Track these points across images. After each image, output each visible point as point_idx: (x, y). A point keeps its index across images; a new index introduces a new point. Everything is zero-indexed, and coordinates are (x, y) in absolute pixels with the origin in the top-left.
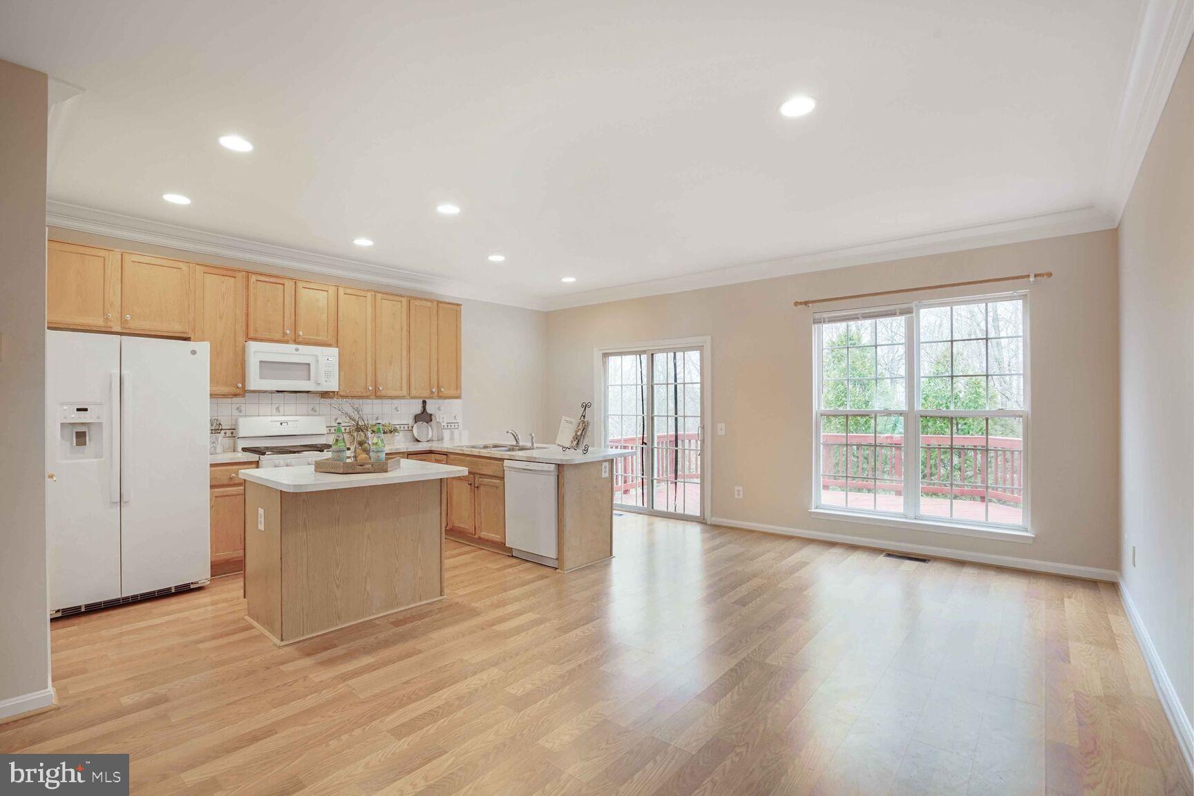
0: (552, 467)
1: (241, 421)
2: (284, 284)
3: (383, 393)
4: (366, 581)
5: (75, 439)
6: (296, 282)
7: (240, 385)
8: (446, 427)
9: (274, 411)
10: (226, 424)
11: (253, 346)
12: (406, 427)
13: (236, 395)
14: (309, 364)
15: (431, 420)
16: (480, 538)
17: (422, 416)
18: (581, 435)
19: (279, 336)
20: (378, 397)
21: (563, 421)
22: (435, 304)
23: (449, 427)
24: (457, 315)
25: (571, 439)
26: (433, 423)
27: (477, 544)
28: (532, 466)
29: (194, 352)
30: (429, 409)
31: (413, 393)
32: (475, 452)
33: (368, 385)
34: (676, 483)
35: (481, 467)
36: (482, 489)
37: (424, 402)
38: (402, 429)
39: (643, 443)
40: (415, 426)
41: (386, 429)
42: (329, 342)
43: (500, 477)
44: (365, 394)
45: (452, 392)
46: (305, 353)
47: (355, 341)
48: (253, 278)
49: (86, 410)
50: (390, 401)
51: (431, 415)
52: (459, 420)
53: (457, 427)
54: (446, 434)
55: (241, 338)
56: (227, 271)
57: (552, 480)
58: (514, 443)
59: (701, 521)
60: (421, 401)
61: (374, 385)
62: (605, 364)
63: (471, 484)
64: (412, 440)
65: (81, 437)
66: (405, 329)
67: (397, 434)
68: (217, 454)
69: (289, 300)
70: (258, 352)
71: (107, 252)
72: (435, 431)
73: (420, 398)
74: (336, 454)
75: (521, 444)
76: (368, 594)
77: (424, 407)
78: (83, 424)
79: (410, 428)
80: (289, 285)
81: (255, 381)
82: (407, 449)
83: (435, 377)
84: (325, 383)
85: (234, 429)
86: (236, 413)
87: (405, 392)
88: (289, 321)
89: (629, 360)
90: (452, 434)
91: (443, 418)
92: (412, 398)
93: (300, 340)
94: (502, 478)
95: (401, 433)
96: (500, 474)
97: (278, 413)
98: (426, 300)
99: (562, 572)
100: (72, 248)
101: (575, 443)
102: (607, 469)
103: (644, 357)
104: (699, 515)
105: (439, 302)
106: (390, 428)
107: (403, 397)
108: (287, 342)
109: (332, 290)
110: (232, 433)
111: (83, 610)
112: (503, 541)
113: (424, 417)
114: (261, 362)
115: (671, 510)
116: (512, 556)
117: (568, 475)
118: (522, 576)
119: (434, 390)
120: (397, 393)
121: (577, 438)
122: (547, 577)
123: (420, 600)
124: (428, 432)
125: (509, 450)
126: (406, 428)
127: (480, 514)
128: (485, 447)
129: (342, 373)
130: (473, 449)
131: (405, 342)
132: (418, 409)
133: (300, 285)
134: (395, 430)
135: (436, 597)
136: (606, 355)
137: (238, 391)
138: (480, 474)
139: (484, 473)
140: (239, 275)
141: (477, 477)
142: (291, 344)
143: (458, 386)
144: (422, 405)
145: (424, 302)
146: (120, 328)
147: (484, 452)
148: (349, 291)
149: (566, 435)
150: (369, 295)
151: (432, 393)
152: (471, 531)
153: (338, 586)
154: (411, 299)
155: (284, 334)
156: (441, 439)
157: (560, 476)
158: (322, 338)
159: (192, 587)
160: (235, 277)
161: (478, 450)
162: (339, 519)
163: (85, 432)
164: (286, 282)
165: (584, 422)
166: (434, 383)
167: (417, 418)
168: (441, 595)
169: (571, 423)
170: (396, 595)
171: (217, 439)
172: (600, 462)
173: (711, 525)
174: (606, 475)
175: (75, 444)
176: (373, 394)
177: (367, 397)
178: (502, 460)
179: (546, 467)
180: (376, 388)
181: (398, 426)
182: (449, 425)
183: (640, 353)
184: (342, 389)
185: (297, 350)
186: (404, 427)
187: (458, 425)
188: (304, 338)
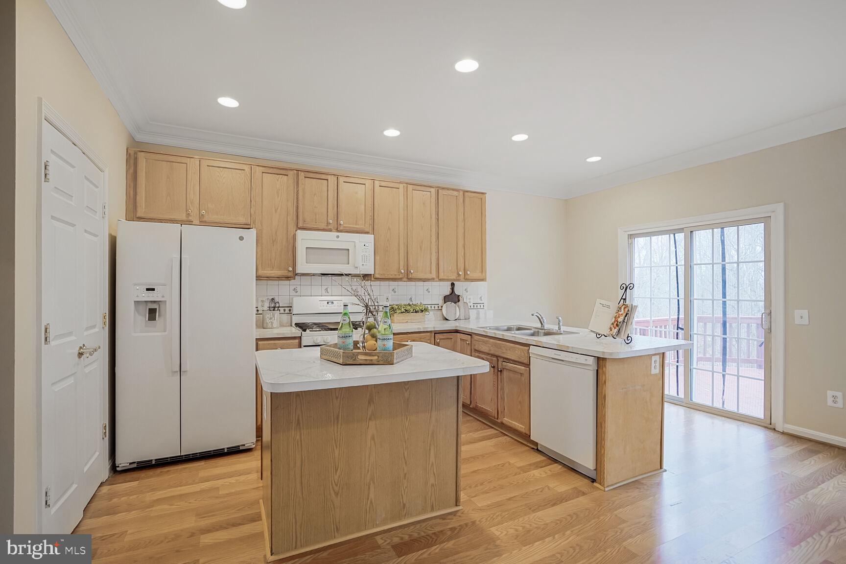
0: (591, 361)
1: (295, 299)
2: (327, 180)
3: (414, 276)
4: (369, 488)
5: (147, 315)
6: (337, 177)
7: (291, 269)
8: (472, 307)
9: (324, 291)
10: (283, 302)
11: (300, 234)
12: (436, 306)
13: (288, 278)
14: (348, 250)
15: (459, 301)
16: (502, 423)
17: (451, 297)
18: (624, 321)
19: (323, 226)
20: (410, 280)
21: (597, 304)
22: (461, 193)
23: (475, 307)
24: (482, 202)
25: (609, 325)
26: (460, 303)
27: (499, 427)
28: (563, 356)
29: (241, 238)
30: (457, 292)
31: (442, 276)
32: (499, 334)
33: (401, 268)
34: (724, 376)
35: (504, 351)
36: (505, 373)
37: (453, 284)
38: (433, 308)
39: (678, 328)
40: (444, 306)
41: (418, 309)
42: (367, 230)
43: (526, 364)
44: (398, 277)
45: (477, 275)
46: (345, 240)
47: (389, 229)
48: (302, 175)
49: (153, 290)
50: (421, 283)
51: (459, 296)
52: (485, 301)
53: (482, 307)
54: (473, 314)
55: (292, 227)
56: (281, 171)
57: (590, 377)
58: (539, 325)
59: (768, 426)
60: (450, 283)
61: (406, 268)
62: (631, 246)
63: (494, 367)
64: (442, 319)
65: (152, 314)
66: (434, 216)
67: (427, 313)
68: (274, 328)
69: (332, 194)
70: (305, 239)
71: (188, 159)
72: (462, 310)
73: (447, 280)
74: (342, 340)
75: (546, 326)
76: (371, 502)
77: (453, 289)
78: (155, 302)
79: (440, 308)
80: (332, 180)
81: (302, 266)
82: (434, 327)
83: (462, 261)
84: (362, 267)
85: (291, 307)
86: (292, 293)
87: (434, 275)
88: (332, 213)
89: (662, 242)
90: (478, 314)
91: (470, 299)
92: (441, 280)
93: (341, 228)
94: (528, 365)
95: (431, 313)
96: (526, 361)
97: (327, 294)
98: (453, 190)
99: (602, 488)
100: (164, 157)
101: (615, 331)
102: (658, 364)
103: (680, 237)
104: (762, 417)
105: (465, 192)
106: (421, 308)
107: (433, 279)
108: (330, 230)
109: (368, 183)
110: (290, 310)
111: (154, 462)
112: (527, 432)
113: (452, 298)
114: (307, 248)
115: (718, 405)
116: (537, 449)
117: (610, 370)
118: (551, 486)
119: (461, 273)
120: (429, 276)
121: (617, 325)
122: (584, 494)
123: (432, 509)
124: (456, 312)
125: (533, 335)
126: (436, 308)
127: (503, 399)
128: (509, 329)
129: (378, 258)
130: (496, 332)
131: (434, 230)
132: (448, 292)
133: (341, 179)
134: (426, 310)
135: (450, 507)
136: (631, 237)
137: (290, 274)
138: (504, 358)
139: (508, 357)
140: (291, 173)
141: (501, 360)
142: (334, 232)
143: (483, 269)
144: (450, 287)
145: (452, 192)
146: (199, 222)
147: (508, 335)
148: (383, 184)
149: (603, 320)
150: (401, 186)
151: (459, 275)
152: (493, 415)
153: (337, 494)
154: (438, 189)
155: (328, 224)
156: (467, 318)
157: (600, 371)
158: (360, 226)
159: (241, 448)
160: (287, 175)
161: (501, 333)
162: (338, 418)
163: (156, 309)
164: (329, 177)
165: (626, 306)
166: (461, 265)
167: (446, 299)
168: (456, 505)
169: (608, 307)
170: (404, 505)
171: (274, 315)
172: (650, 356)
173: (783, 433)
174: (655, 370)
175: (147, 320)
176: (406, 277)
177: (400, 279)
178: (528, 345)
179: (582, 359)
180: (408, 272)
181: (429, 306)
182: (475, 305)
183: (674, 232)
184: (377, 272)
185: (338, 237)
186: (434, 307)
187: (484, 306)
188: (345, 227)
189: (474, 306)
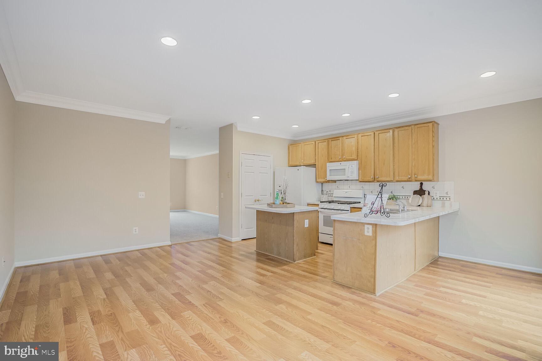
2: (340, 139)
6: (343, 137)
14: (345, 169)
17: (419, 191)
19: (338, 159)
24: (430, 129)
26: (425, 195)
30: (424, 188)
31: (397, 178)
37: (422, 184)
40: (412, 197)
44: (370, 180)
45: (424, 177)
46: (344, 165)
47: (366, 157)
48: (330, 140)
53: (448, 199)
60: (419, 183)
66: (392, 145)
69: (341, 145)
70: (329, 167)
77: (421, 186)
84: (350, 176)
87: (391, 179)
88: (341, 153)
90: (444, 204)
92: (415, 181)
97: (350, 188)
109: (356, 136)
114: (330, 170)
119: (410, 177)
120: (388, 179)
124: (419, 201)
129: (361, 171)
131: (392, 153)
132: (418, 188)
133: (345, 138)
137: (326, 181)
140: (327, 141)
143: (430, 173)
148: (363, 134)
150: (372, 133)
154: (395, 129)
160: (325, 142)
167: (415, 193)
172: (363, 224)
176: (374, 180)
180: (375, 177)
182: (442, 198)
184: (360, 178)
185: (341, 164)
186: (407, 197)
187: (450, 199)
188: (346, 159)
189: (440, 198)
